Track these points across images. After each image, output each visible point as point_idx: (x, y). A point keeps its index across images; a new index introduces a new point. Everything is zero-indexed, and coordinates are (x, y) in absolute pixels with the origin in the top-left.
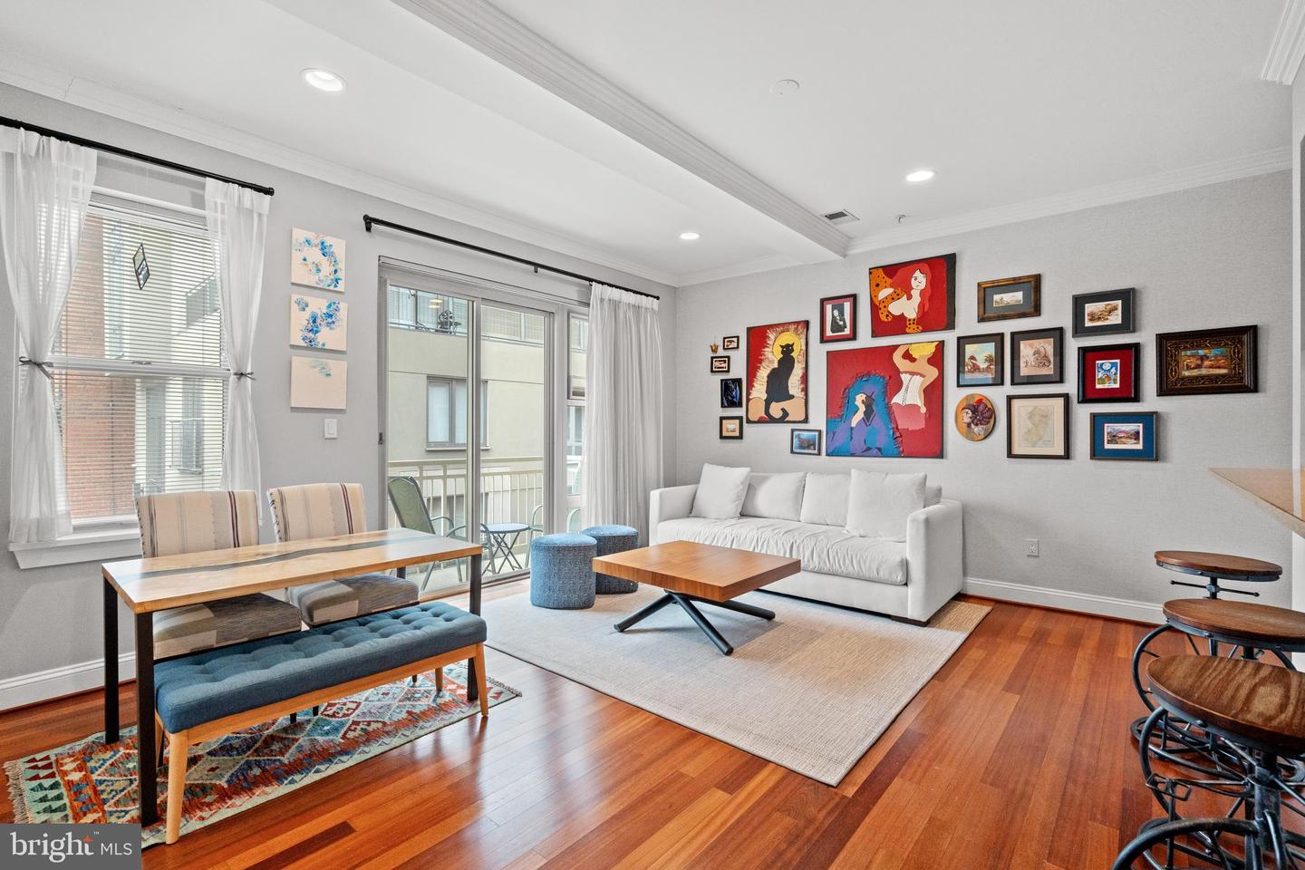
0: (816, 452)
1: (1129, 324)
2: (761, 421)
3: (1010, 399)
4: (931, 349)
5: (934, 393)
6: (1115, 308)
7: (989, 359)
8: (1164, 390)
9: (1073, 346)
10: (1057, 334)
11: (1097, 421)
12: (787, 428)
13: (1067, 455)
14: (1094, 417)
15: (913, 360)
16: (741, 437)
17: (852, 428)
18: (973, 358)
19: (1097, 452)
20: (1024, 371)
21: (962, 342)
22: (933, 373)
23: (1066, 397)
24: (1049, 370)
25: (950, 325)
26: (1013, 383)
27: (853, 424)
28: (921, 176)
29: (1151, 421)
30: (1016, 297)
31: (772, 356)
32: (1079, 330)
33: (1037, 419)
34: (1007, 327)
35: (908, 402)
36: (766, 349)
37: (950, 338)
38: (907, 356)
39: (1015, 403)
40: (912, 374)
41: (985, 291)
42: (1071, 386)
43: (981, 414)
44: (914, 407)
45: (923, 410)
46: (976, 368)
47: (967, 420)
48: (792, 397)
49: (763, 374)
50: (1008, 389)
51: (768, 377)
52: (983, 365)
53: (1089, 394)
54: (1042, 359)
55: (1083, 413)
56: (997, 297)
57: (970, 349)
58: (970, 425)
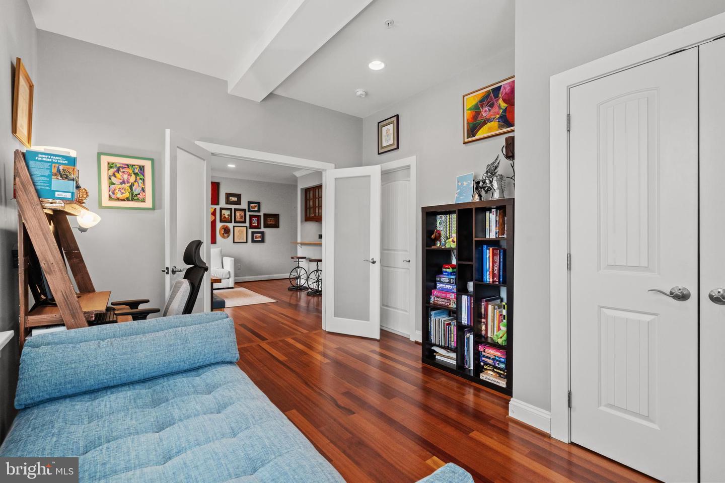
1: (259, 211)
3: (234, 227)
4: (212, 210)
5: (213, 224)
6: (256, 206)
7: (228, 215)
8: (266, 226)
9: (248, 214)
10: (244, 210)
11: (253, 233)
13: (247, 242)
14: (252, 232)
18: (224, 214)
19: (253, 241)
20: (237, 220)
21: (221, 209)
22: (213, 218)
23: (246, 227)
24: (243, 220)
25: (218, 204)
26: (235, 222)
29: (263, 233)
30: (235, 199)
32: (249, 211)
33: (240, 232)
34: (233, 207)
37: (218, 208)
39: (235, 228)
41: (228, 195)
42: (247, 224)
43: (226, 231)
46: (225, 217)
47: (223, 232)
50: (233, 224)
52: (227, 217)
53: (251, 227)
54: (241, 217)
55: (250, 231)
56: (230, 198)
57: (223, 212)
58: (223, 234)
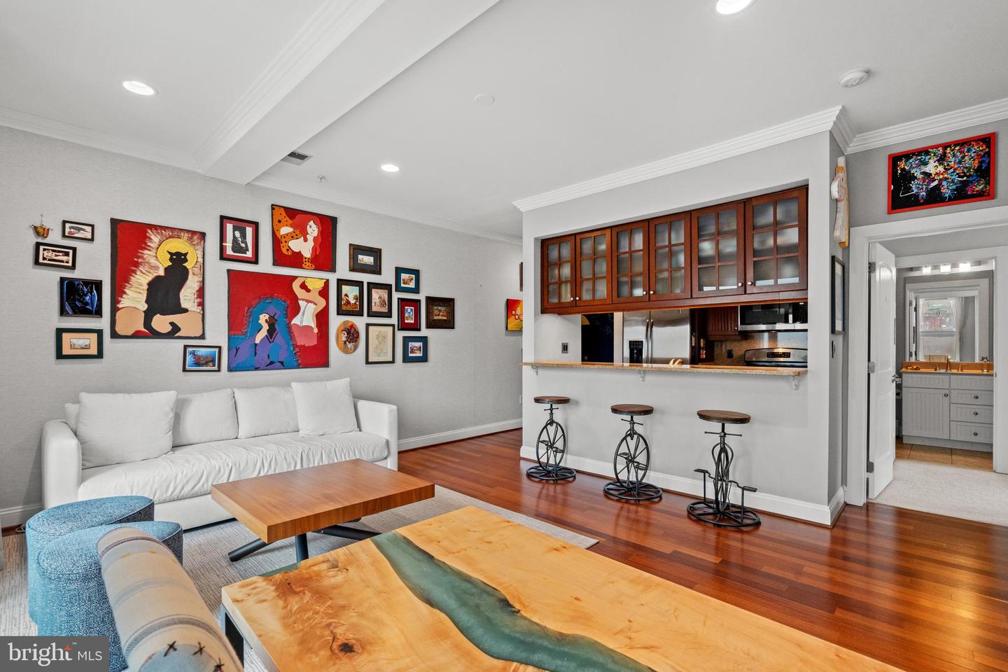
0: (216, 368)
1: (416, 290)
2: (137, 335)
3: (368, 325)
4: (320, 285)
5: (322, 317)
6: (412, 279)
8: (429, 326)
9: (396, 296)
10: (387, 287)
11: (406, 340)
12: (178, 345)
13: (393, 362)
14: (405, 338)
15: (308, 291)
16: (100, 355)
17: (256, 345)
18: (346, 295)
19: (406, 359)
20: (375, 309)
21: (341, 282)
22: (322, 303)
23: (393, 326)
24: (385, 310)
25: (332, 269)
26: (369, 315)
27: (258, 341)
28: (390, 168)
29: (424, 340)
30: (368, 260)
31: (156, 260)
32: (399, 289)
33: (381, 339)
34: (366, 278)
35: (305, 324)
36: (146, 252)
37: (333, 278)
38: (303, 286)
39: (371, 328)
40: (308, 301)
41: (356, 250)
42: (394, 320)
43: (351, 334)
44: (308, 328)
45: (316, 331)
46: (348, 302)
47: (344, 339)
48: (186, 311)
49: (140, 281)
50: (366, 319)
51: (150, 284)
53: (404, 327)
54: (382, 303)
55: (400, 335)
56: (360, 257)
58: (345, 343)
